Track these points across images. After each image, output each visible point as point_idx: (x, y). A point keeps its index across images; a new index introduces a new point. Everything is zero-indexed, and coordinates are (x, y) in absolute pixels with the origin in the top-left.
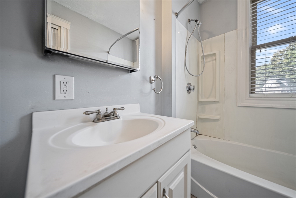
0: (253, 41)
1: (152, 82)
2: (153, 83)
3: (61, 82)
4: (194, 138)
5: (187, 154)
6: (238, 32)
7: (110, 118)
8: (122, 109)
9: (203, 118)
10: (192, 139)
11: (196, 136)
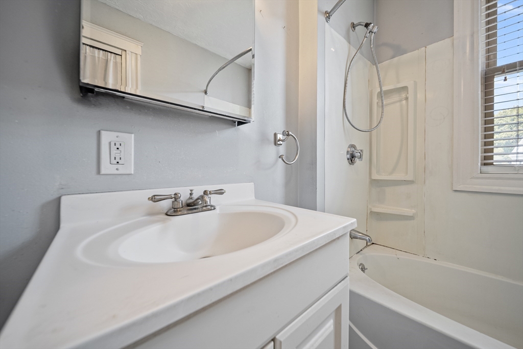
0: (488, 58)
1: (278, 143)
2: (281, 145)
3: (110, 143)
4: (361, 250)
5: (340, 284)
6: (455, 42)
7: (197, 208)
8: (220, 192)
9: (381, 213)
10: (358, 252)
11: (366, 247)
